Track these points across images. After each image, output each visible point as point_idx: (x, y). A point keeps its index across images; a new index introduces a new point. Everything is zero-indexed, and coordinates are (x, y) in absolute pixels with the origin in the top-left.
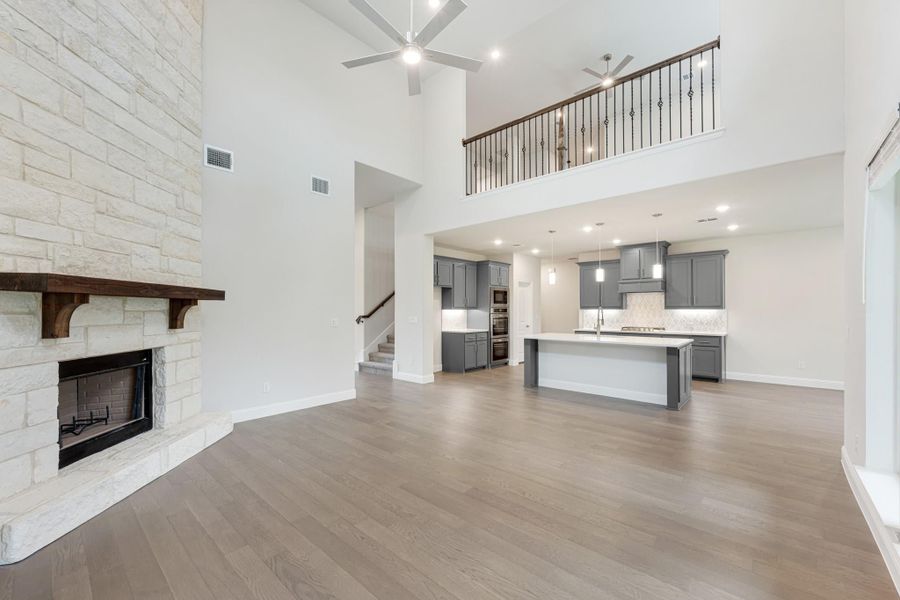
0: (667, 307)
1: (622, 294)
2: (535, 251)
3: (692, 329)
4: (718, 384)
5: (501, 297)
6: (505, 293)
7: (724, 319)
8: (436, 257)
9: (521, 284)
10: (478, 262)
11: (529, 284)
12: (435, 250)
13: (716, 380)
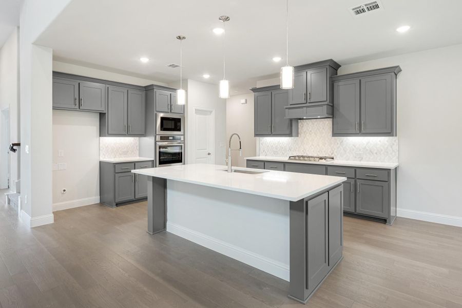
0: (335, 134)
1: (291, 120)
2: (206, 76)
3: (361, 159)
4: (387, 226)
5: (173, 124)
6: (179, 120)
7: (396, 147)
8: (56, 74)
9: (198, 111)
10: (145, 87)
11: (211, 112)
12: (54, 66)
13: (384, 221)
